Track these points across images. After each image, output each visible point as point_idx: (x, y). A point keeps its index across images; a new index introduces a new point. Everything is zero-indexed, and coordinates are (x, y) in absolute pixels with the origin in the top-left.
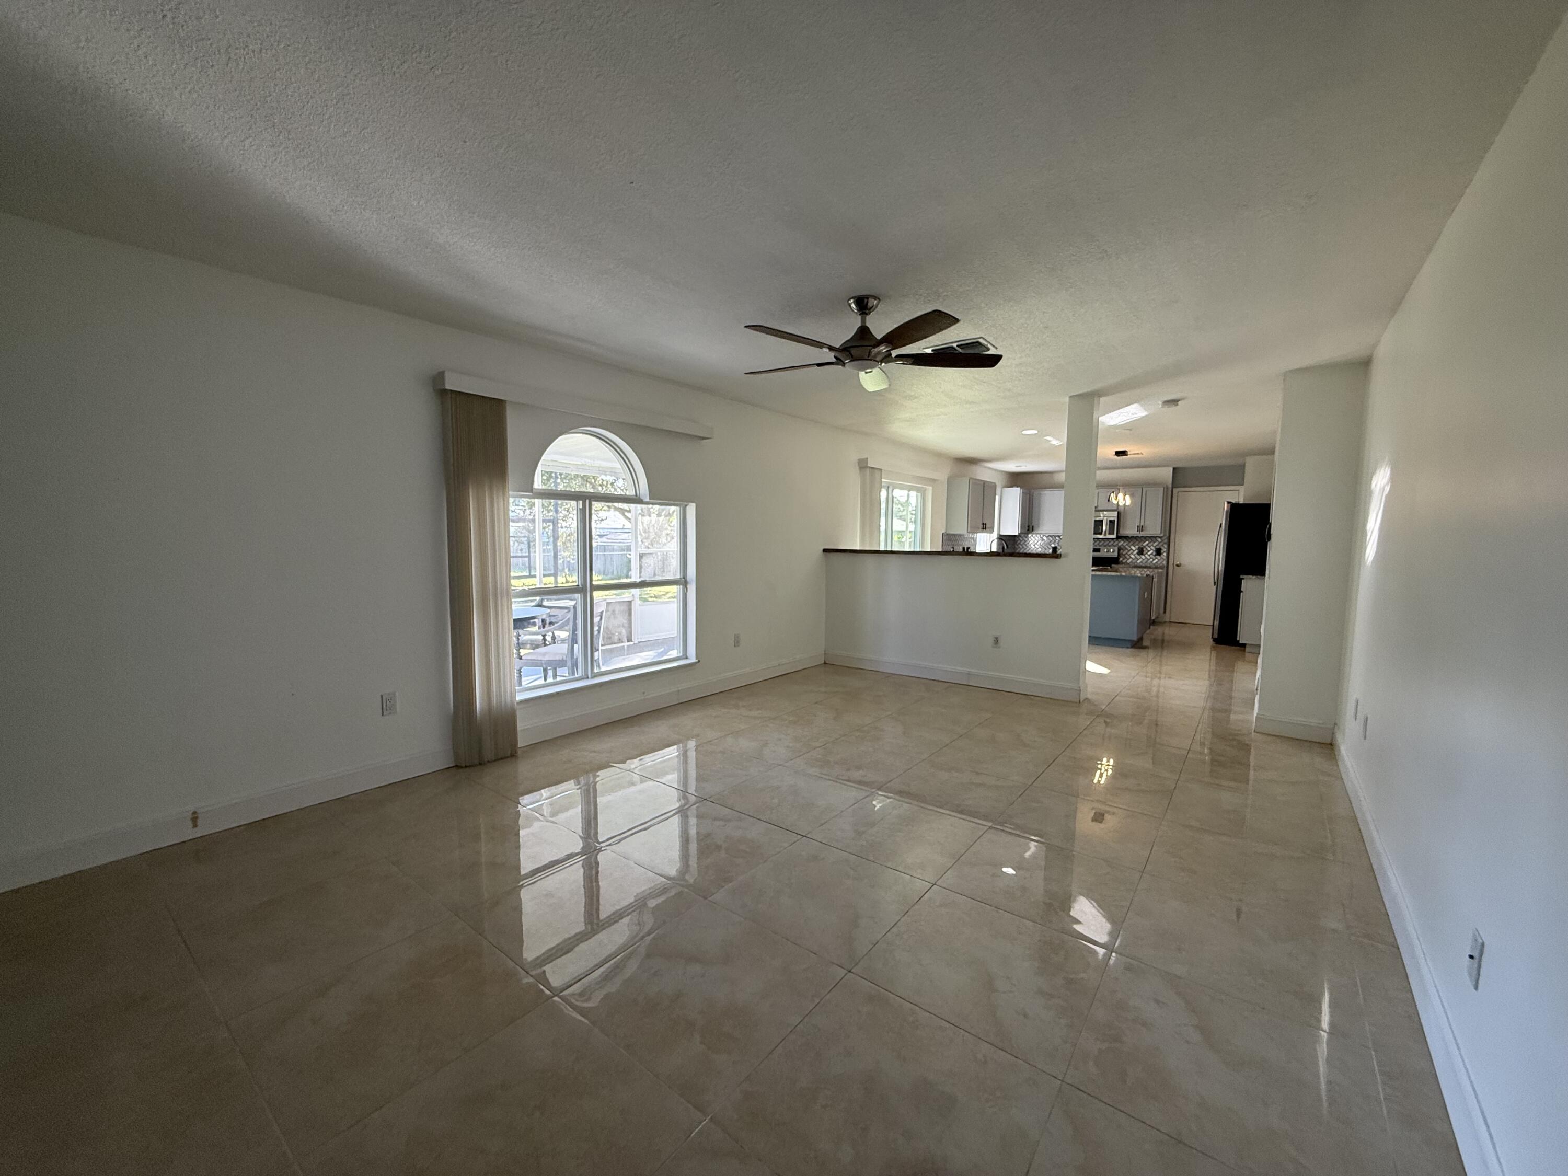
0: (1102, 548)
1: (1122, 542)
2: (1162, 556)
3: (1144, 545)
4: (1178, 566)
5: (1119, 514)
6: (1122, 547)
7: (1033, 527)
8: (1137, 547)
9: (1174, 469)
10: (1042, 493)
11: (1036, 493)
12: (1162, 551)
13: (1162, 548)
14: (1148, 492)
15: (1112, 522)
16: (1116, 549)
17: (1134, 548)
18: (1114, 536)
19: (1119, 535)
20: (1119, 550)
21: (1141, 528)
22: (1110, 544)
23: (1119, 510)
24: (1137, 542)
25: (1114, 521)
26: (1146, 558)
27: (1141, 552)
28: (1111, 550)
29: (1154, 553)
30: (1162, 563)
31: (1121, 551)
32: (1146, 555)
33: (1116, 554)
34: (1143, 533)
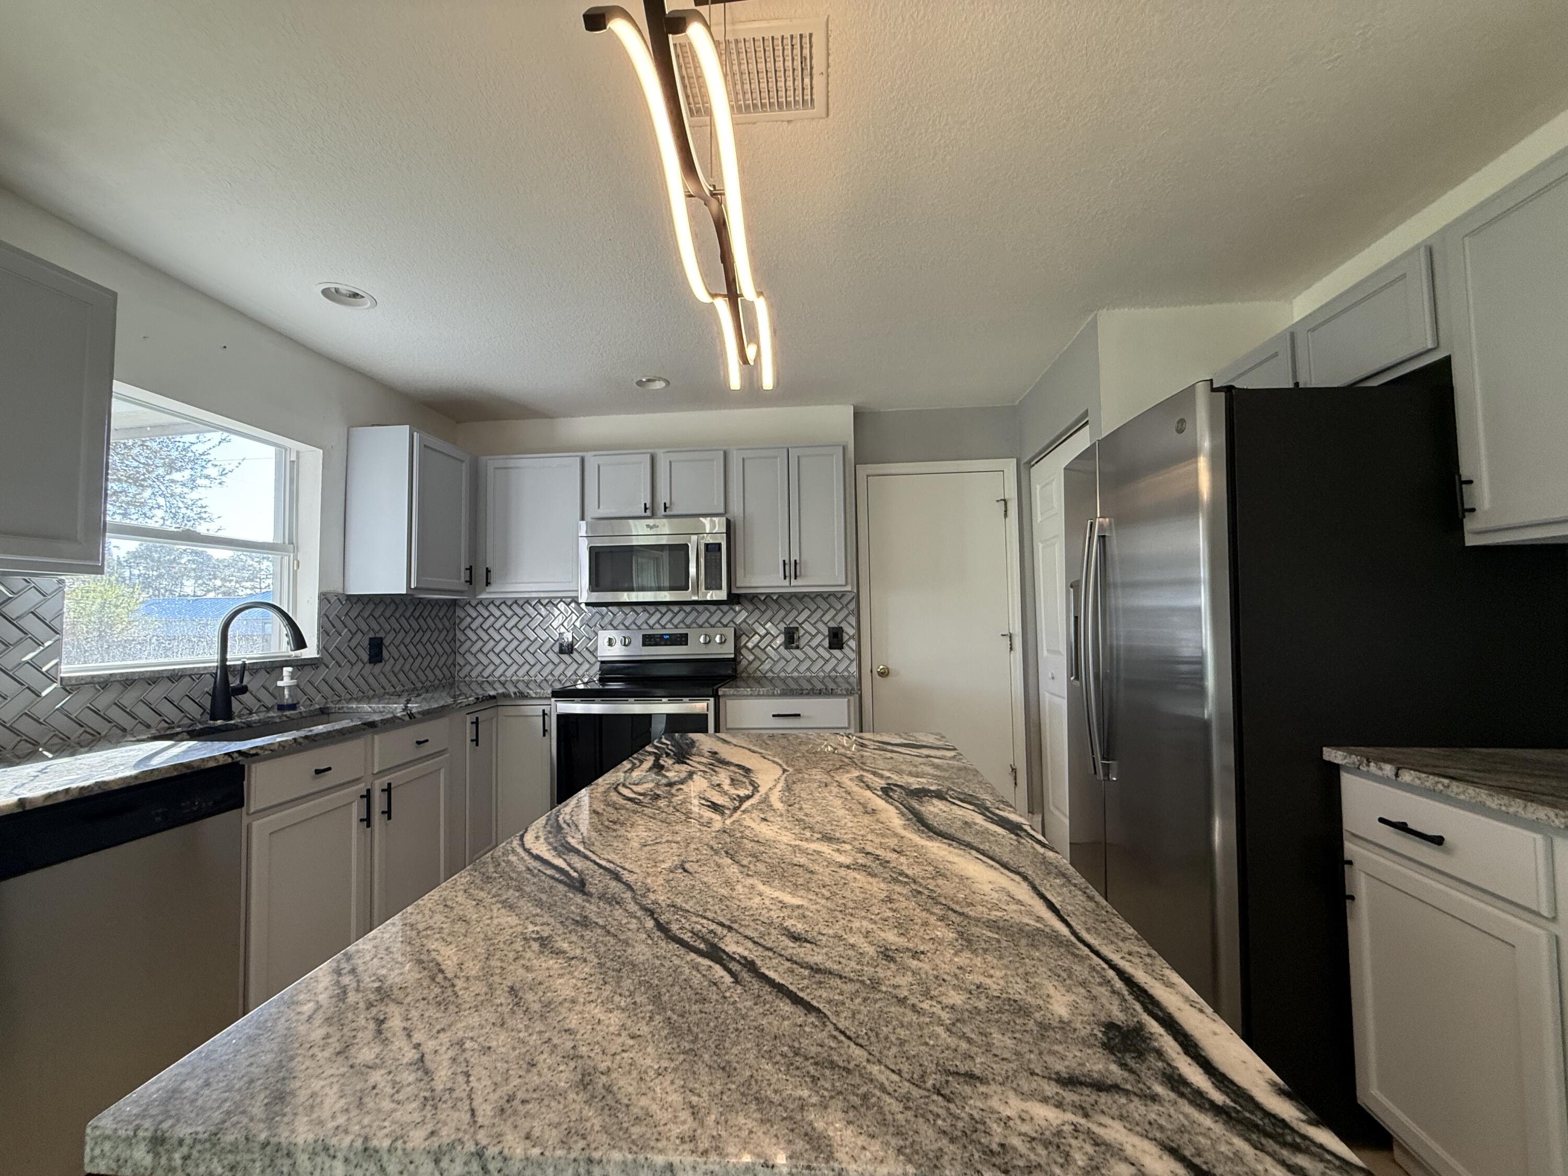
0: (691, 633)
1: (744, 614)
2: (846, 650)
3: (800, 619)
4: (884, 674)
5: (730, 527)
6: (744, 626)
7: (488, 571)
8: (782, 626)
9: (857, 415)
10: (512, 463)
11: (492, 463)
12: (846, 637)
13: (844, 625)
14: (802, 461)
15: (712, 549)
16: (730, 633)
17: (774, 631)
18: (722, 595)
19: (734, 591)
20: (737, 638)
21: (792, 569)
22: (713, 620)
23: (729, 516)
24: (782, 613)
25: (719, 545)
26: (808, 657)
27: (791, 638)
28: (718, 639)
29: (826, 643)
30: (846, 669)
31: (744, 639)
32: (807, 649)
33: (728, 651)
34: (799, 582)
